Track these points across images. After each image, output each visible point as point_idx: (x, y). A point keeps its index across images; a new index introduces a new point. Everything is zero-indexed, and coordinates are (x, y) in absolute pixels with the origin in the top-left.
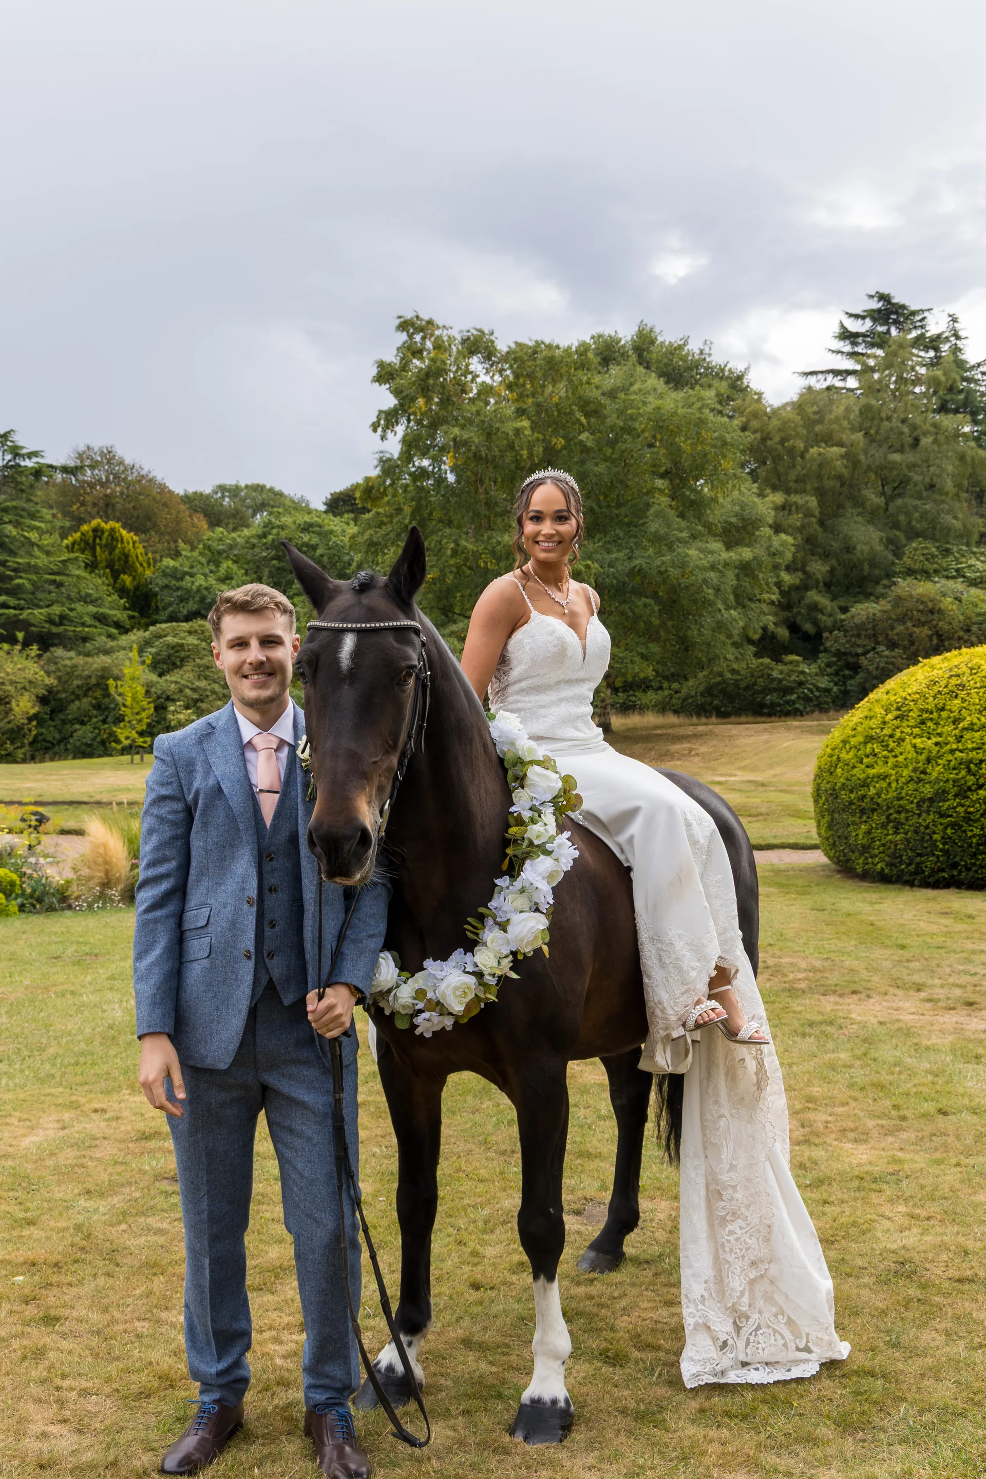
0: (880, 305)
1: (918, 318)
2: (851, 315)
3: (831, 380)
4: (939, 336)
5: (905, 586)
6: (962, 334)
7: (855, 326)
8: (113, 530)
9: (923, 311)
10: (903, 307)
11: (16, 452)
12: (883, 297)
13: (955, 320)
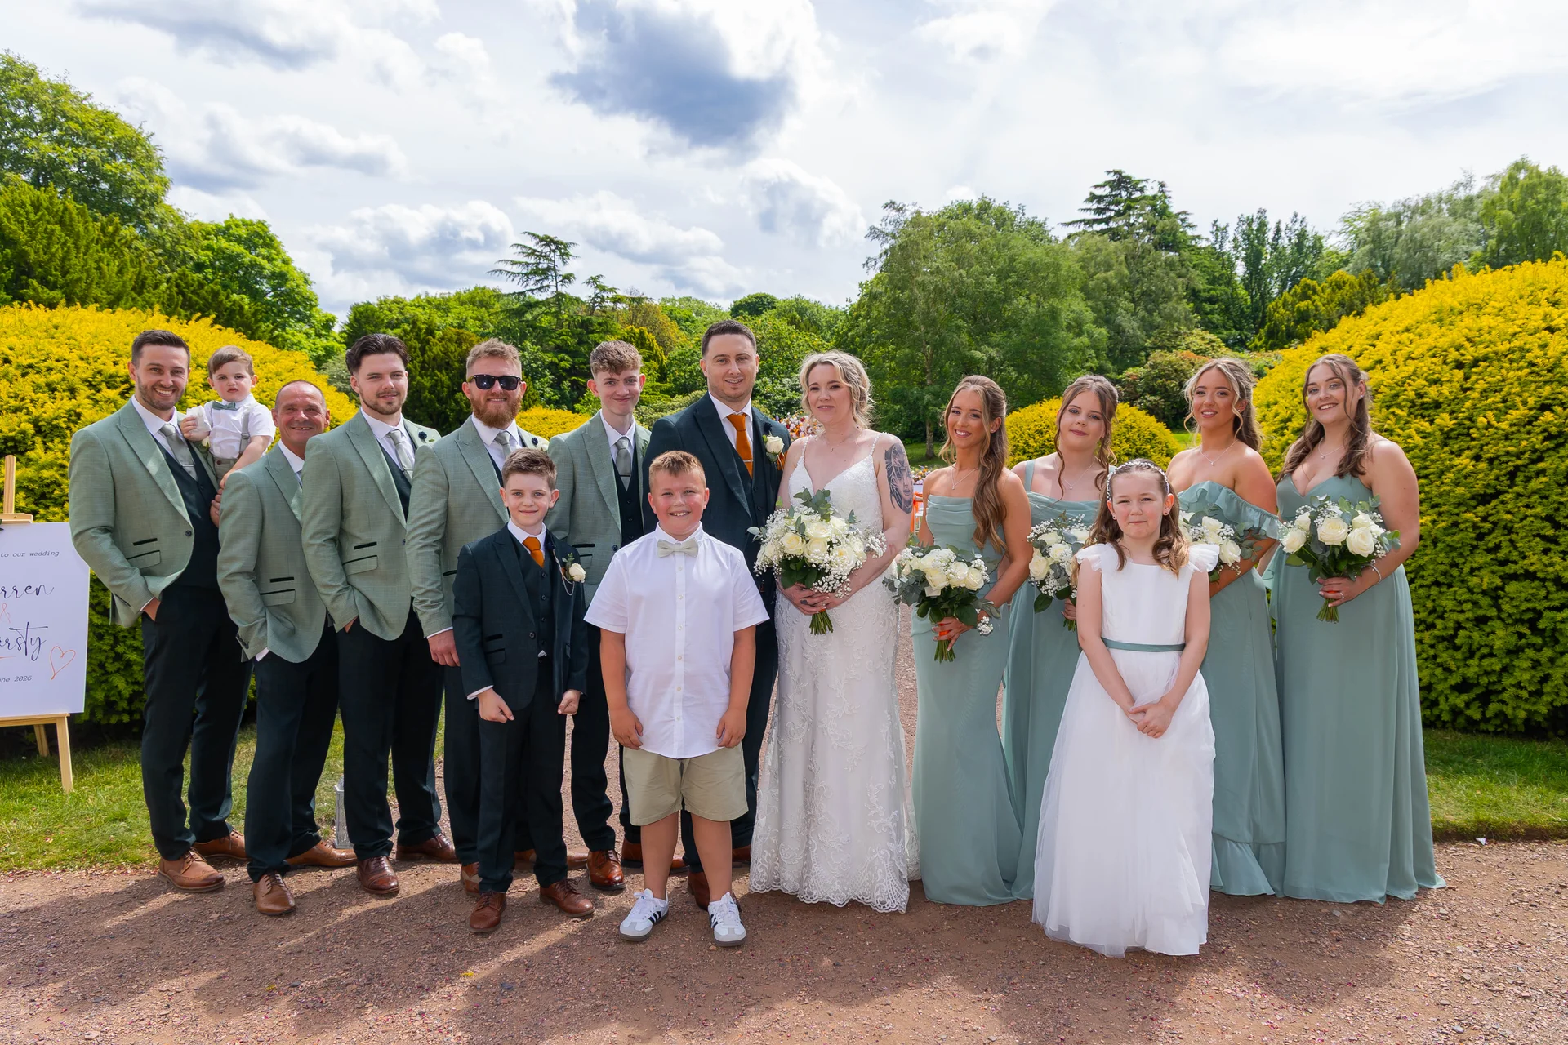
0: (1115, 177)
1: (1140, 185)
2: (1096, 187)
3: (1082, 227)
4: (1154, 197)
5: (1157, 356)
6: (1168, 194)
7: (1099, 192)
8: (642, 333)
9: (1142, 181)
10: (1129, 178)
11: (603, 288)
12: (1116, 172)
13: (1162, 185)
